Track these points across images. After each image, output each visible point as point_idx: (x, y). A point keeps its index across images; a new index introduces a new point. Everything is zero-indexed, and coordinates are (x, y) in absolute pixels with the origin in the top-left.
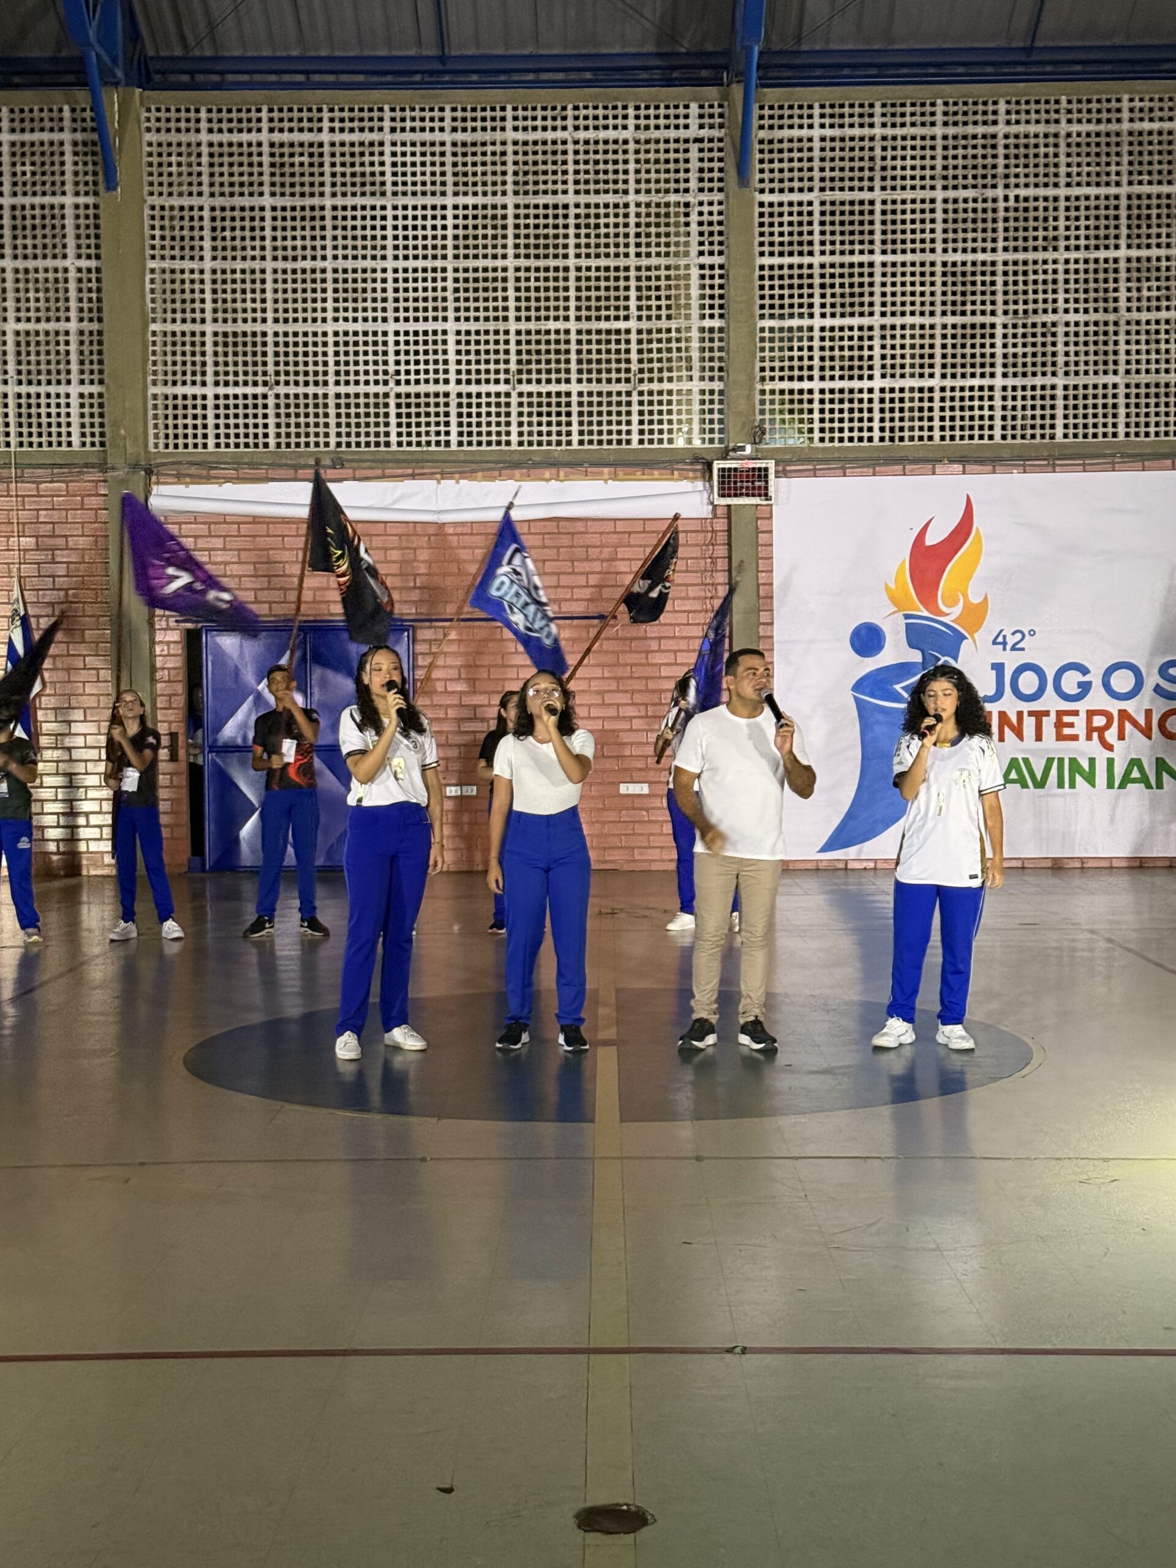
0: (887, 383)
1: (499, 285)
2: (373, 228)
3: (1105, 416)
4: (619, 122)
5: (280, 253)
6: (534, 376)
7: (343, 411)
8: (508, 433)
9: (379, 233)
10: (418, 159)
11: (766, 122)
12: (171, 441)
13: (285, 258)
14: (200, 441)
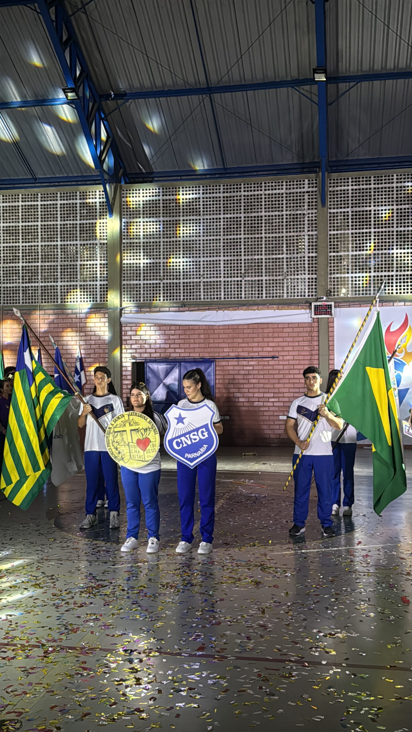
0: (376, 274)
1: (239, 244)
2: (196, 226)
4: (280, 187)
5: (165, 236)
6: (250, 274)
7: (185, 288)
8: (241, 294)
10: (211, 203)
12: (129, 299)
13: (167, 238)
14: (138, 299)
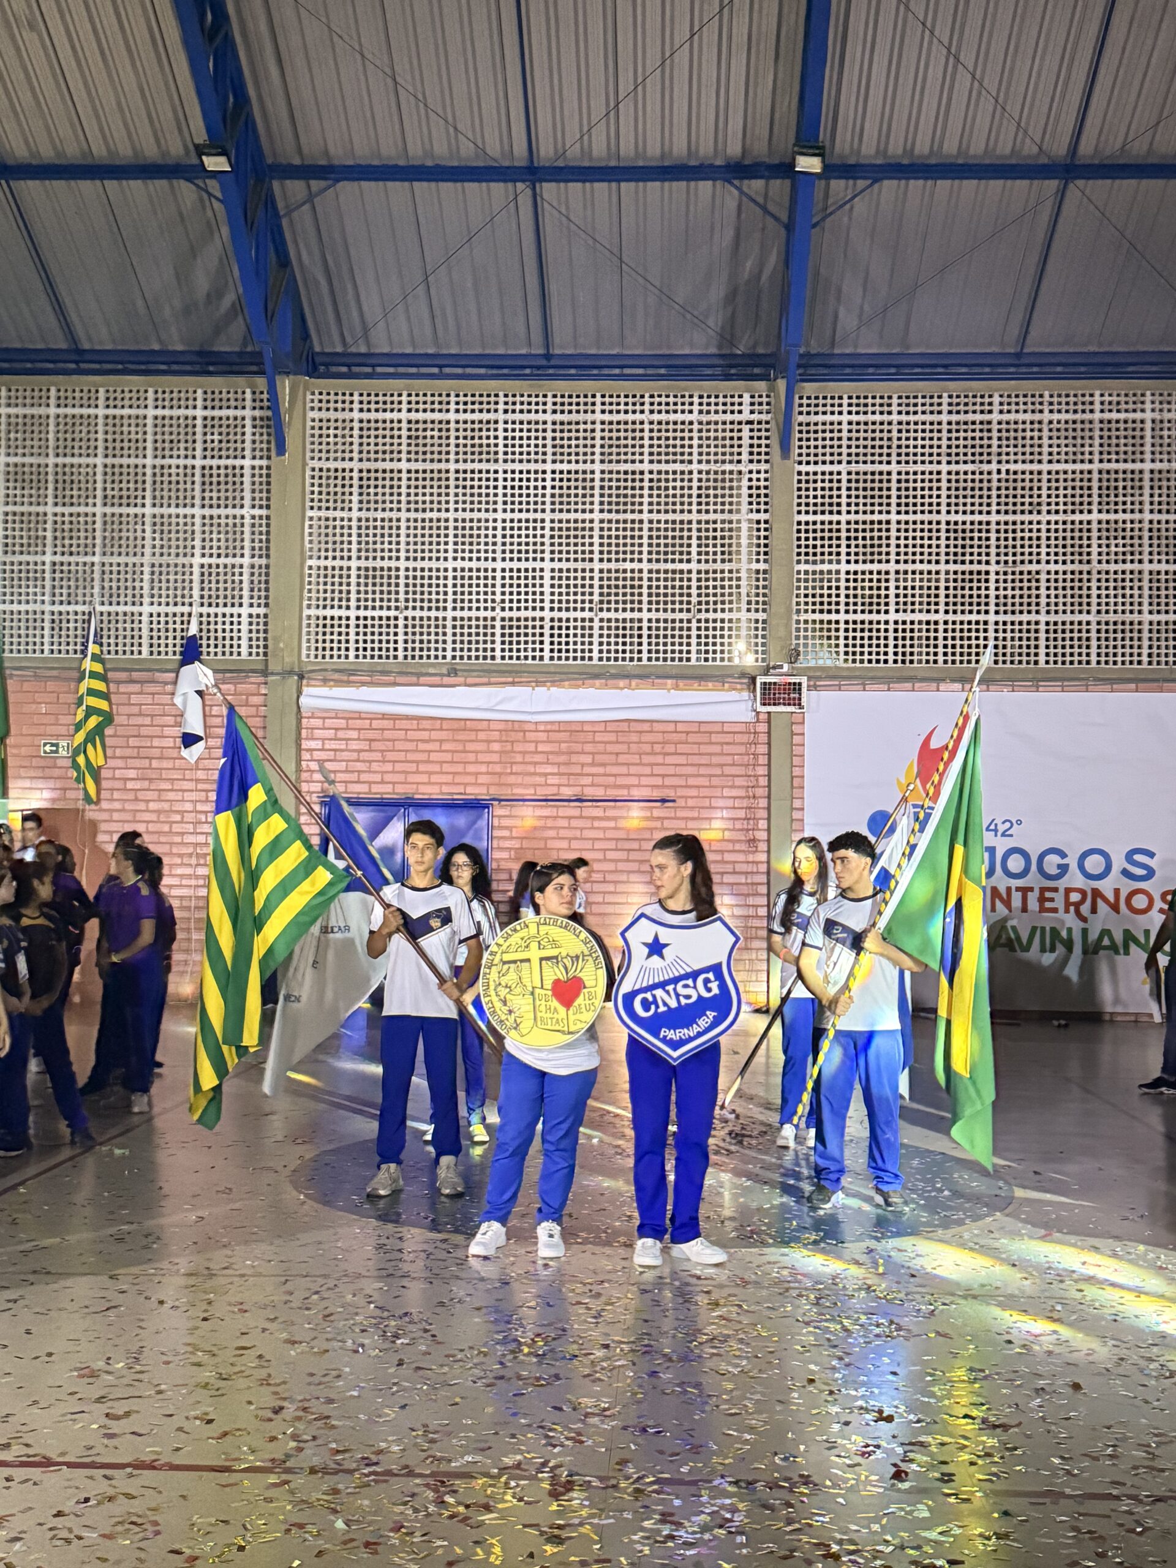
0: (900, 617)
1: (587, 533)
2: (488, 487)
3: (1080, 647)
4: (686, 407)
5: (412, 506)
6: (613, 606)
7: (458, 631)
8: (590, 651)
9: (491, 491)
10: (525, 434)
11: (805, 409)
12: (320, 653)
13: (416, 510)
14: (343, 652)
